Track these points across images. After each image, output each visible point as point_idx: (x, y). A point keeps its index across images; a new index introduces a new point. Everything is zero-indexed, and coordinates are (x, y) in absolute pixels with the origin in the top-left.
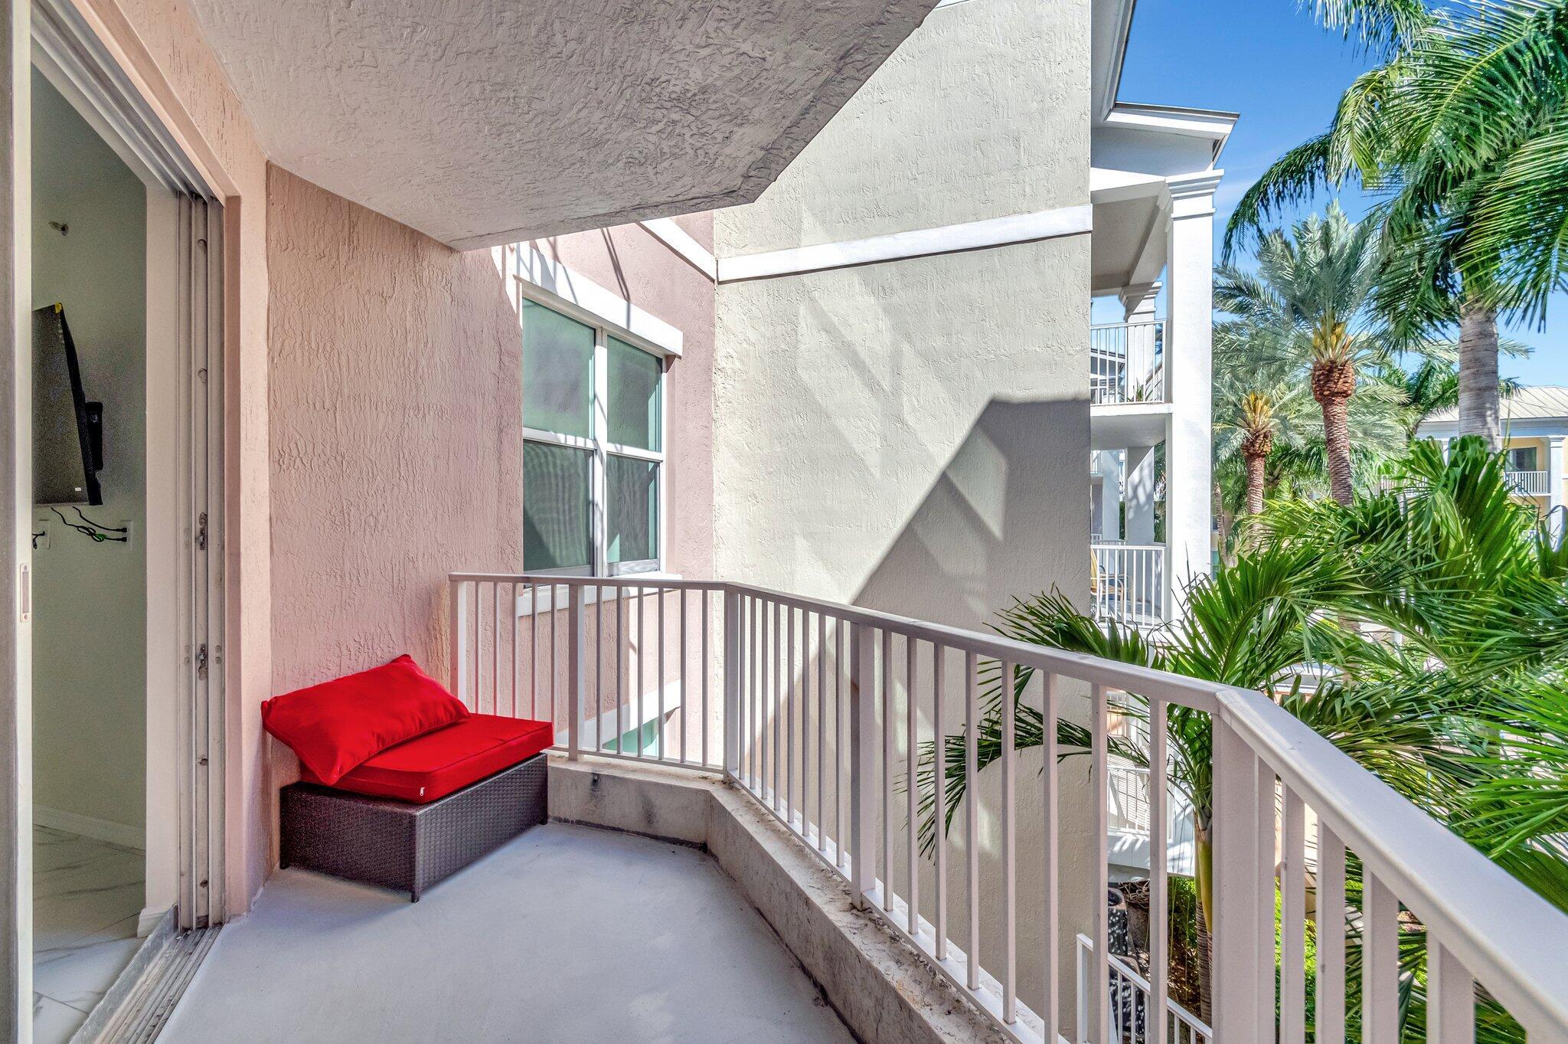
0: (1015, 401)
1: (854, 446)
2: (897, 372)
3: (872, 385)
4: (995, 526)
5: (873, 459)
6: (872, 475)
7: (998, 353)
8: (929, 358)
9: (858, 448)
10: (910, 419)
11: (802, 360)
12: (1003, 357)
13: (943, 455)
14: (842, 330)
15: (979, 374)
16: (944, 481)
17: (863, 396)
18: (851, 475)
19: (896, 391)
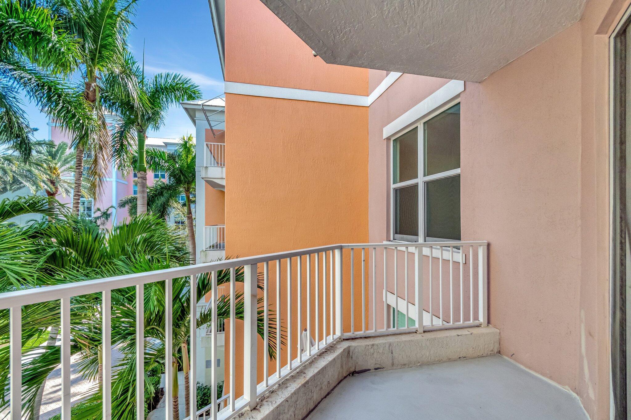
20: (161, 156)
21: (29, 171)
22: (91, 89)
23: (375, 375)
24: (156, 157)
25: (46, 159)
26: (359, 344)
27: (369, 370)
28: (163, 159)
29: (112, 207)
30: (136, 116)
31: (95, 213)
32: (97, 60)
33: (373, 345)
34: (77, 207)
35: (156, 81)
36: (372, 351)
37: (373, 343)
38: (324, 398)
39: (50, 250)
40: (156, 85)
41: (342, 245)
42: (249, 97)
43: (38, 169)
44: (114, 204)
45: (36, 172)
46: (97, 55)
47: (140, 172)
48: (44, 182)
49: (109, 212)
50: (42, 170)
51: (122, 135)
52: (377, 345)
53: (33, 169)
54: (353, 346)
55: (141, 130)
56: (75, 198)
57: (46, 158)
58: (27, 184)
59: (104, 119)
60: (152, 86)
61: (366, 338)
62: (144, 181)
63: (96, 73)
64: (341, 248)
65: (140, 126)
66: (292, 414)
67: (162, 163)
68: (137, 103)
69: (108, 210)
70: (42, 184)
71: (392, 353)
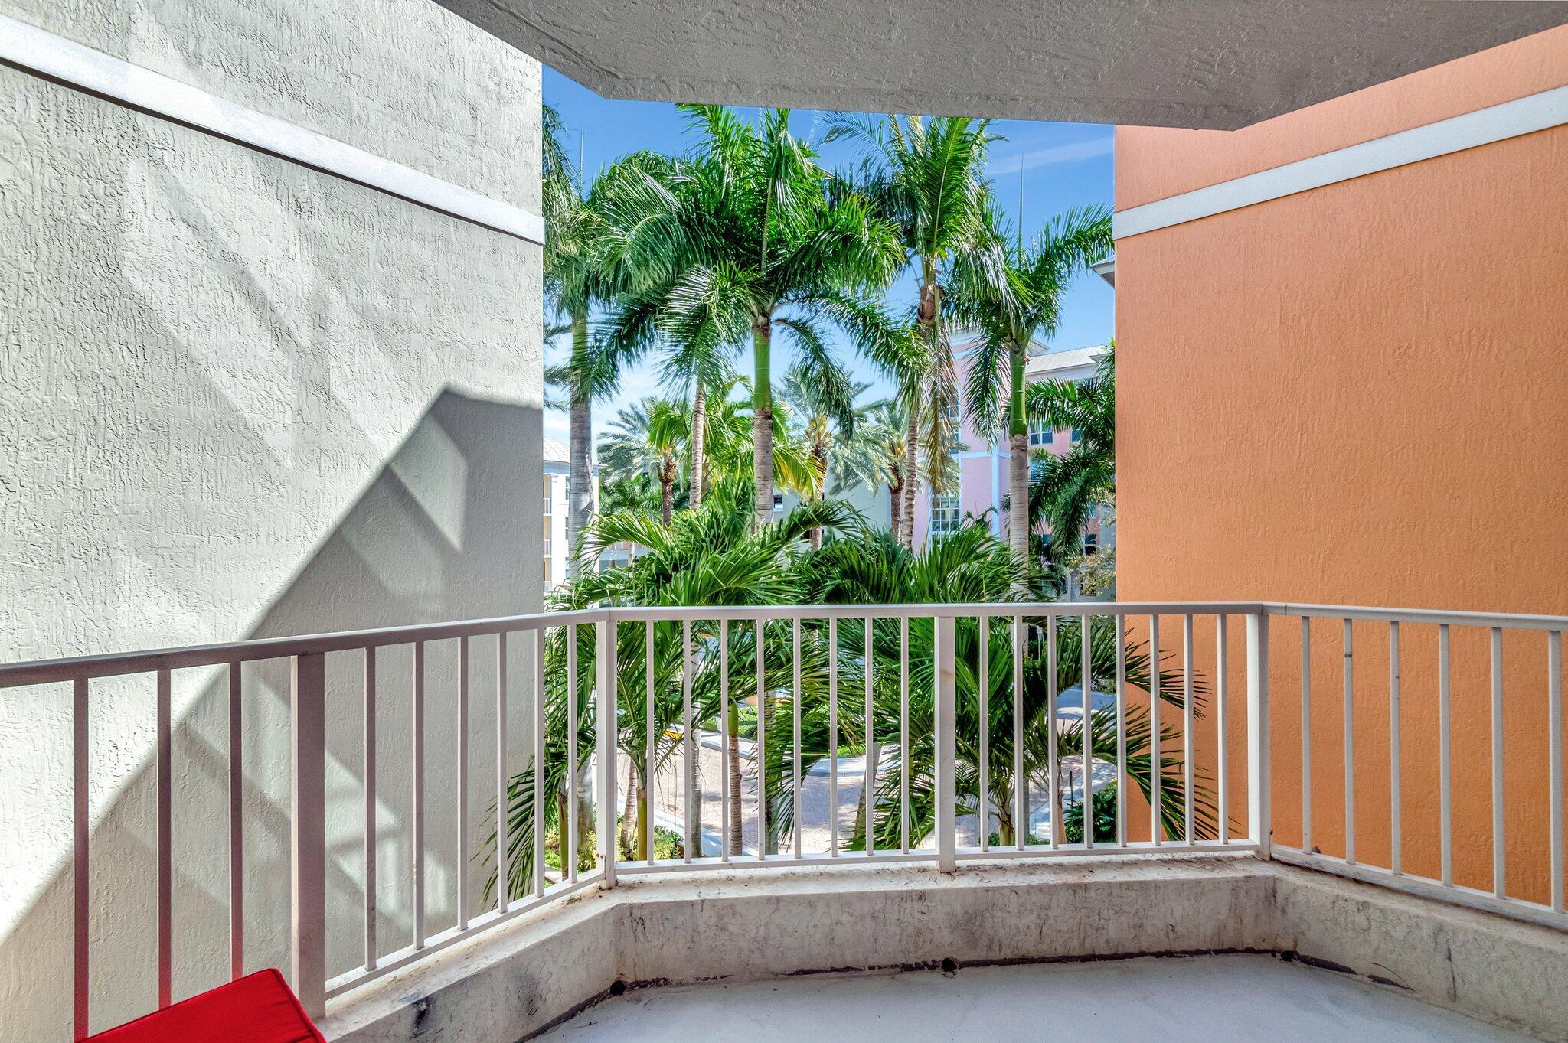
0: (471, 396)
1: (246, 415)
2: (321, 323)
3: (280, 333)
4: (453, 534)
5: (279, 439)
6: (277, 461)
7: (455, 338)
8: (368, 320)
9: (253, 418)
10: (342, 395)
11: (133, 256)
12: (460, 344)
13: (386, 446)
14: (222, 233)
15: (433, 357)
16: (387, 476)
17: (264, 347)
18: (237, 458)
19: (319, 352)
20: (1065, 393)
21: (864, 454)
22: (928, 296)
23: (1367, 993)
24: (1055, 398)
25: (885, 431)
26: (1310, 884)
27: (1350, 971)
28: (1070, 400)
29: (992, 509)
30: (1007, 322)
31: (963, 521)
32: (936, 241)
33: (1365, 905)
34: (910, 513)
35: (1047, 233)
36: (1361, 919)
37: (1365, 899)
38: (1152, 954)
39: (830, 583)
40: (1046, 243)
41: (1262, 605)
42: (1176, 228)
43: (875, 449)
44: (996, 506)
45: (871, 453)
46: (937, 230)
47: (1016, 436)
48: (882, 470)
49: (986, 520)
50: (880, 450)
51: (986, 366)
52: (1381, 910)
53: (869, 451)
54: (1288, 883)
55: (1017, 349)
56: (908, 496)
57: (886, 428)
58: (861, 475)
59: (948, 345)
60: (1038, 247)
61: (1357, 881)
62: (1022, 454)
63: (936, 265)
64: (1262, 613)
65: (1015, 340)
66: (1032, 927)
67: (1068, 407)
68: (1007, 298)
69: (984, 515)
70: (880, 475)
71: (1449, 958)
